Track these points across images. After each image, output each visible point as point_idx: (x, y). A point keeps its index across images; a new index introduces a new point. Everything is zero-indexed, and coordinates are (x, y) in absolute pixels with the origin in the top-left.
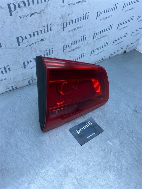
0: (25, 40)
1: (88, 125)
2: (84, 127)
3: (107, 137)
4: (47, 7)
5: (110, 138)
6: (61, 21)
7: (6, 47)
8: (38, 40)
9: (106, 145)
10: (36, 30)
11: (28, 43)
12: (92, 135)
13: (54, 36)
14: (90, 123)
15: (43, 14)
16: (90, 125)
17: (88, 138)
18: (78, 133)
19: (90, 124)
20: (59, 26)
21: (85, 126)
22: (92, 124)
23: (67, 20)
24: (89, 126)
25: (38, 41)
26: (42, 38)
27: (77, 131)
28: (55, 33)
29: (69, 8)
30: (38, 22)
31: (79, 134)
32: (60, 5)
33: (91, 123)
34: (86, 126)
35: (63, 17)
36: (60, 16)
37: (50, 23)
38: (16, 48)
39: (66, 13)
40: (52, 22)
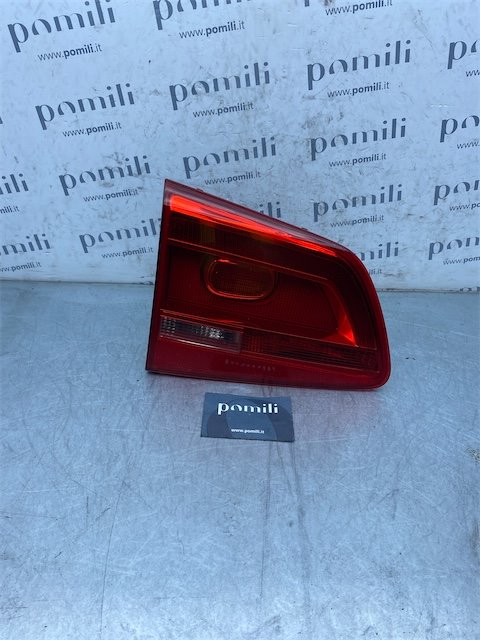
0: (203, 167)
1: (264, 408)
2: (249, 409)
4: (262, 97)
6: (306, 134)
8: (236, 172)
10: (233, 148)
11: (212, 175)
12: (252, 431)
13: (283, 169)
14: (273, 407)
15: (251, 112)
16: (270, 411)
17: (233, 430)
18: (220, 410)
19: (272, 409)
20: (298, 144)
21: (252, 408)
22: (276, 411)
23: (324, 133)
24: (265, 411)
25: (237, 175)
26: (249, 171)
27: (220, 405)
28: (285, 162)
29: (329, 103)
30: (238, 130)
31: (219, 413)
32: (301, 95)
33: (276, 408)
34: (256, 409)
35: (310, 123)
36: (303, 122)
37: (271, 135)
39: (320, 115)
40: (278, 134)
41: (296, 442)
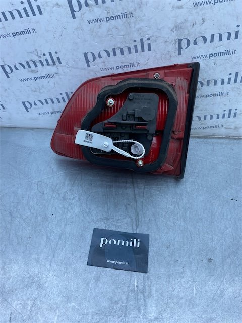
0: (98, 60)
1: (131, 243)
2: (121, 242)
3: (144, 287)
4: (140, 7)
5: (147, 293)
6: (174, 36)
7: (67, 64)
8: (122, 62)
9: (127, 299)
10: (119, 46)
11: (105, 65)
12: (121, 263)
13: (157, 61)
14: (137, 241)
15: (132, 20)
16: (135, 246)
17: (108, 261)
18: (102, 243)
19: (136, 243)
20: (168, 44)
21: (123, 242)
22: (138, 246)
23: (189, 35)
25: (123, 64)
26: (132, 62)
27: (102, 239)
28: (158, 56)
29: (194, 11)
30: (122, 33)
31: (101, 246)
32: (172, 5)
33: (138, 243)
34: (125, 243)
35: (177, 28)
36: (172, 26)
37: (147, 37)
38: (84, 69)
39: (186, 21)
40: (153, 36)
41: (148, 273)
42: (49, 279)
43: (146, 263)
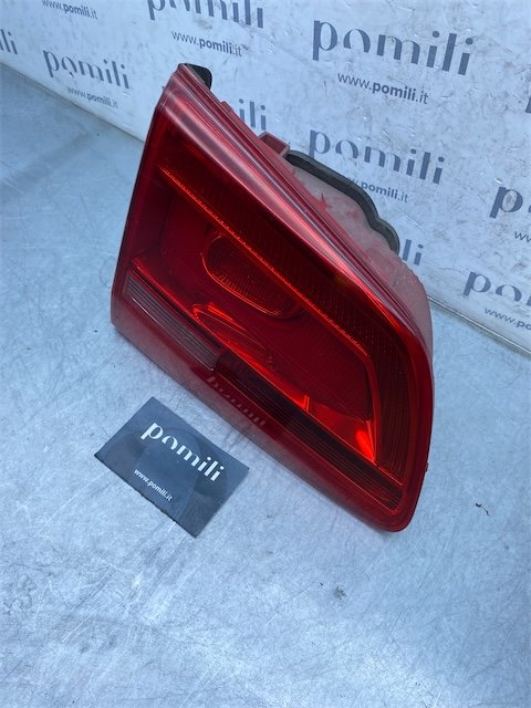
0: (340, 50)
1: (204, 464)
2: (185, 453)
3: (173, 559)
5: (169, 574)
7: (273, 34)
8: (390, 78)
9: (125, 559)
10: (397, 33)
11: (351, 68)
12: (158, 489)
13: (469, 106)
14: (217, 469)
16: (207, 473)
17: (137, 472)
18: (149, 432)
19: (212, 471)
20: (511, 71)
21: (190, 454)
22: (213, 478)
24: (200, 469)
25: (390, 84)
26: (412, 86)
27: (155, 426)
28: (477, 95)
31: (143, 437)
33: (217, 473)
34: (192, 459)
37: (468, 33)
38: (304, 60)
40: (482, 37)
41: (198, 539)
42: (13, 438)
43: (207, 518)
